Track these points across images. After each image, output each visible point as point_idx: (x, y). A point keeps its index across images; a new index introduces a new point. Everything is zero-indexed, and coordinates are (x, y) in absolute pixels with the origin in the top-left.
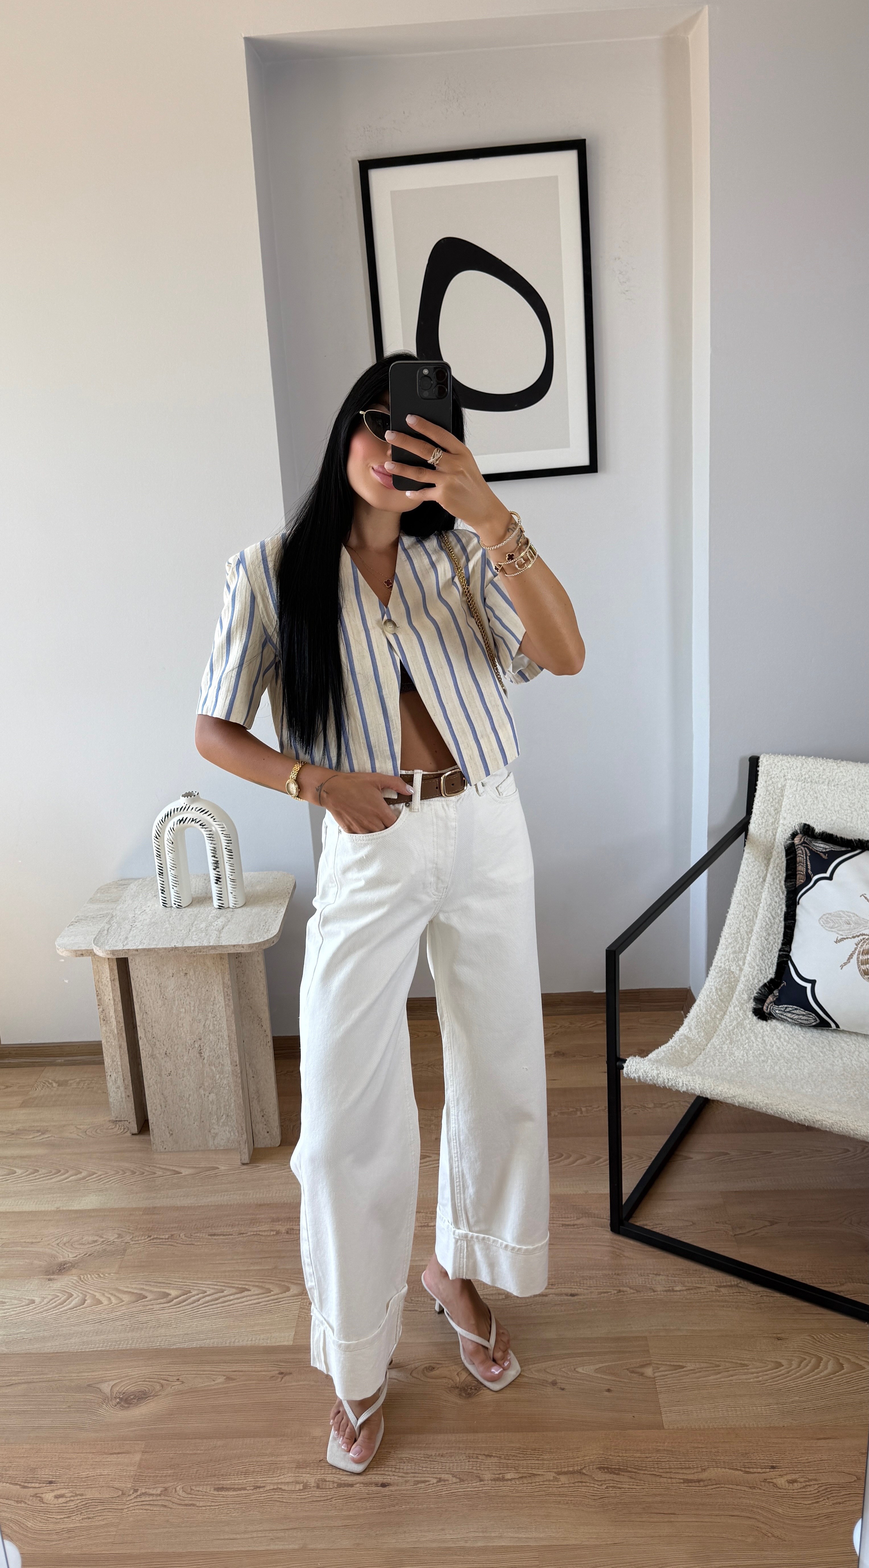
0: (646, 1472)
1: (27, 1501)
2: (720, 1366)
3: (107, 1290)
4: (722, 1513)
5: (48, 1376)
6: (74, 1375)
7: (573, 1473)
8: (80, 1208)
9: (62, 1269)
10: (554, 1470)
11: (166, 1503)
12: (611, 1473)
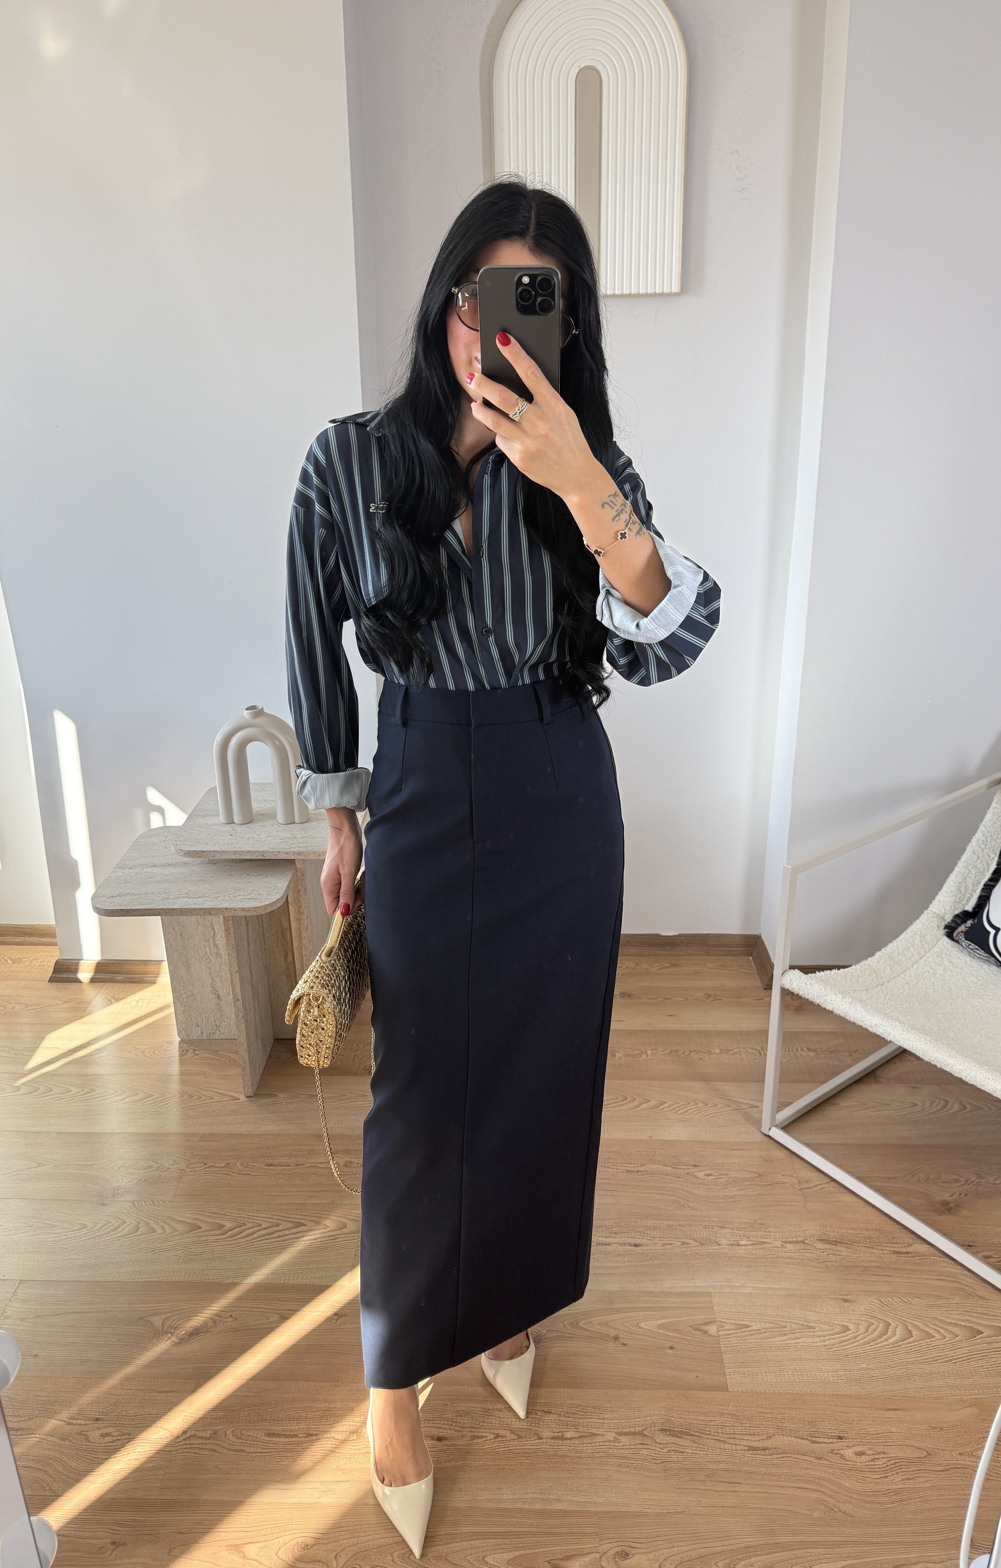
0: (710, 1437)
2: (785, 1327)
3: (161, 1218)
4: (787, 1484)
6: (125, 1306)
7: (634, 1434)
9: (116, 1194)
10: (615, 1430)
11: (216, 1448)
12: (673, 1436)
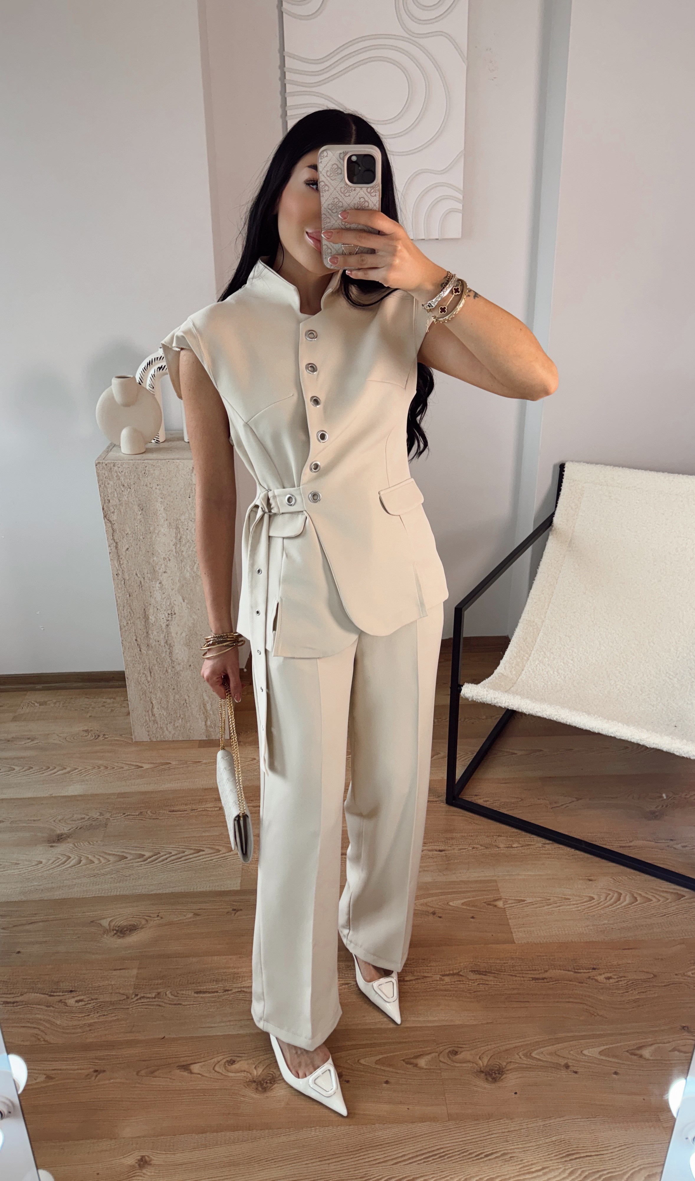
1: (54, 1005)
2: (549, 900)
3: (96, 853)
4: (561, 1000)
5: (60, 916)
6: (79, 915)
7: (453, 974)
8: (68, 795)
9: (60, 838)
10: (440, 973)
11: (161, 1004)
12: (480, 974)
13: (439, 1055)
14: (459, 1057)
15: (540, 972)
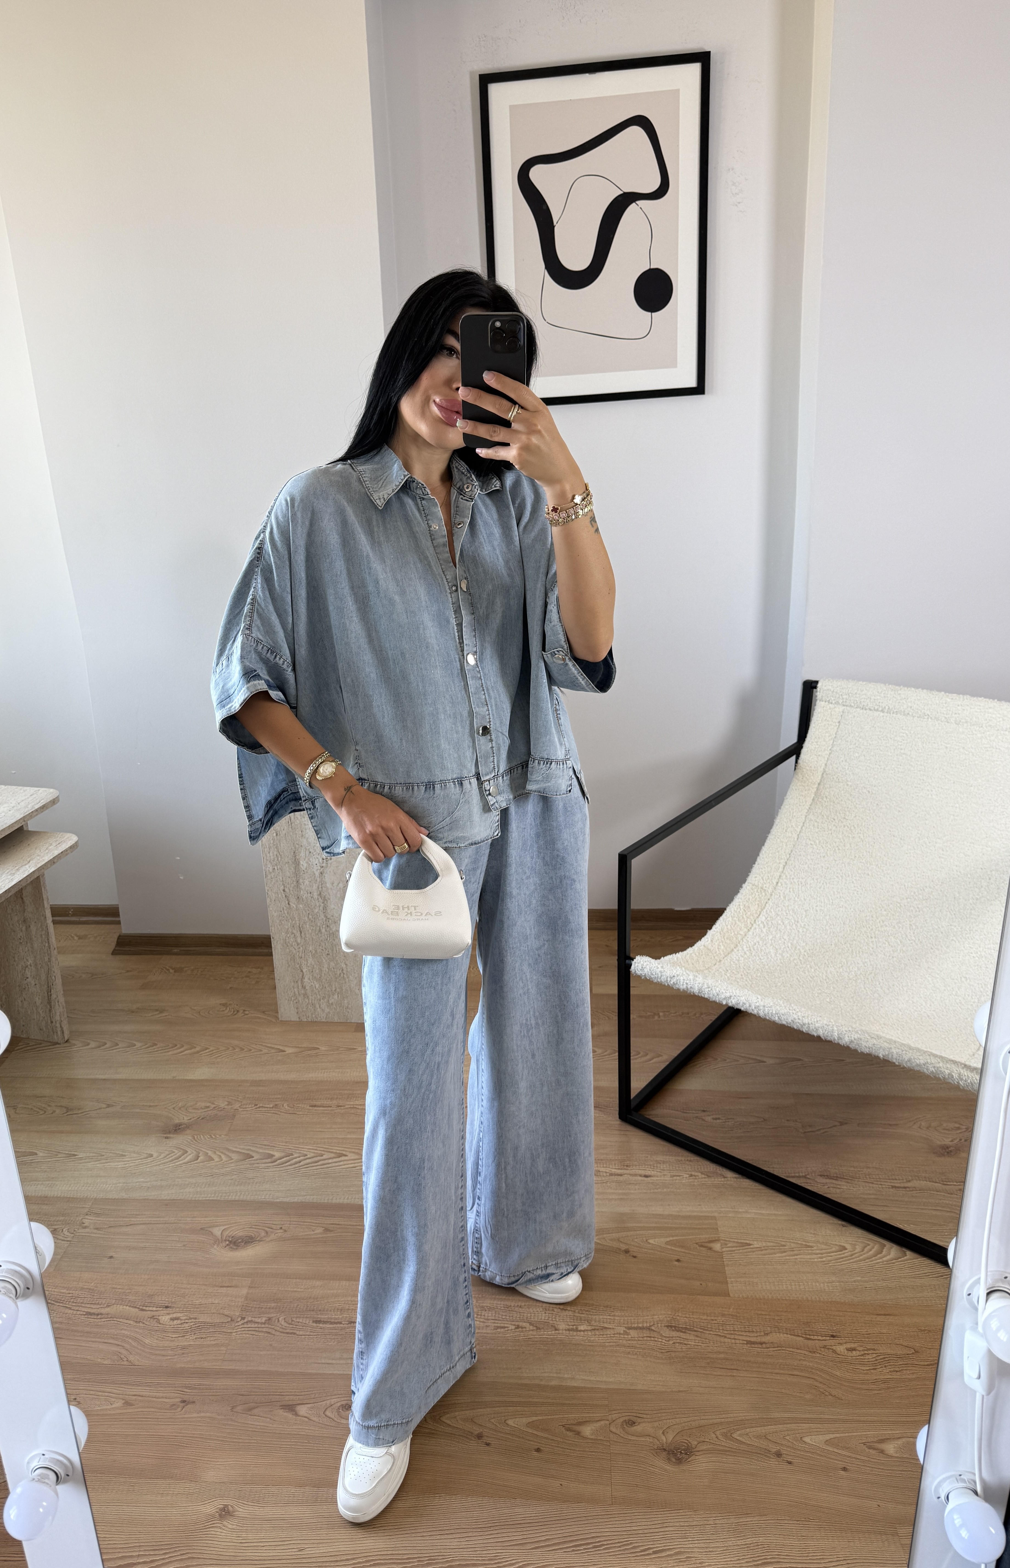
0: (711, 1332)
1: (145, 1322)
2: (784, 1246)
3: (218, 1149)
4: (781, 1371)
5: (165, 1219)
6: (188, 1219)
7: (642, 1328)
8: (194, 1078)
9: (177, 1129)
10: (624, 1325)
11: (270, 1331)
12: (678, 1331)
13: (610, 1424)
14: (638, 1428)
15: (758, 1334)
